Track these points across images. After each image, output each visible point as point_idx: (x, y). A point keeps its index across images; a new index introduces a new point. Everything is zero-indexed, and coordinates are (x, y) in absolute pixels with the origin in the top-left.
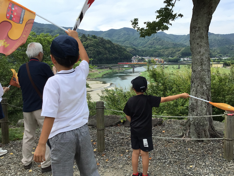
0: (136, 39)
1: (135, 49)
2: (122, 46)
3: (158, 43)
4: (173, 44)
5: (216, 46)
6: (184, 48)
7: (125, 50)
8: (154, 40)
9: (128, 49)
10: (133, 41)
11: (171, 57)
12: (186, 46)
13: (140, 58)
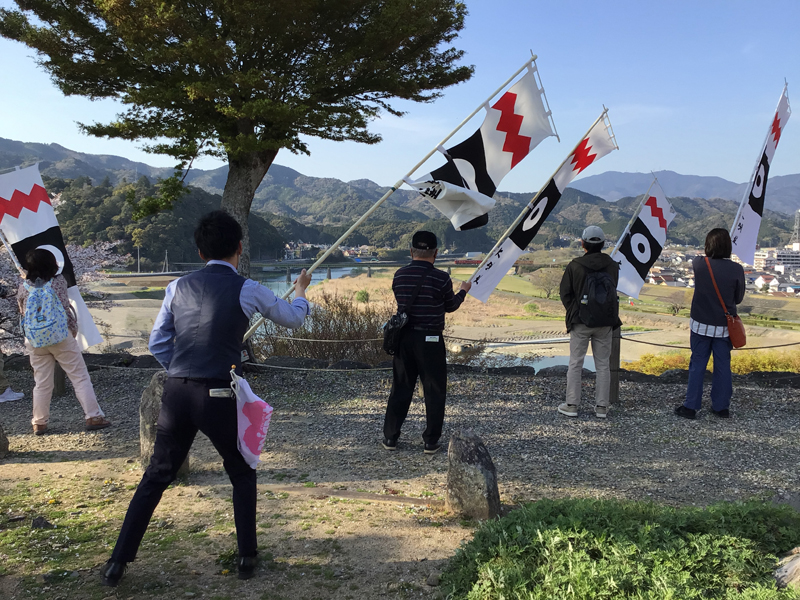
0: (296, 196)
1: (293, 222)
2: (259, 214)
3: (358, 208)
4: (396, 211)
5: (500, 223)
6: (423, 225)
7: (266, 224)
8: (345, 200)
9: (274, 223)
10: (290, 199)
11: (392, 246)
12: (427, 218)
13: (309, 246)
